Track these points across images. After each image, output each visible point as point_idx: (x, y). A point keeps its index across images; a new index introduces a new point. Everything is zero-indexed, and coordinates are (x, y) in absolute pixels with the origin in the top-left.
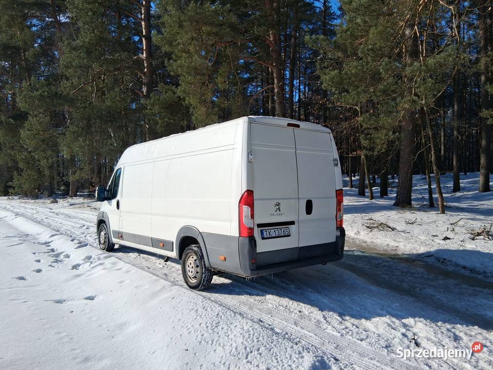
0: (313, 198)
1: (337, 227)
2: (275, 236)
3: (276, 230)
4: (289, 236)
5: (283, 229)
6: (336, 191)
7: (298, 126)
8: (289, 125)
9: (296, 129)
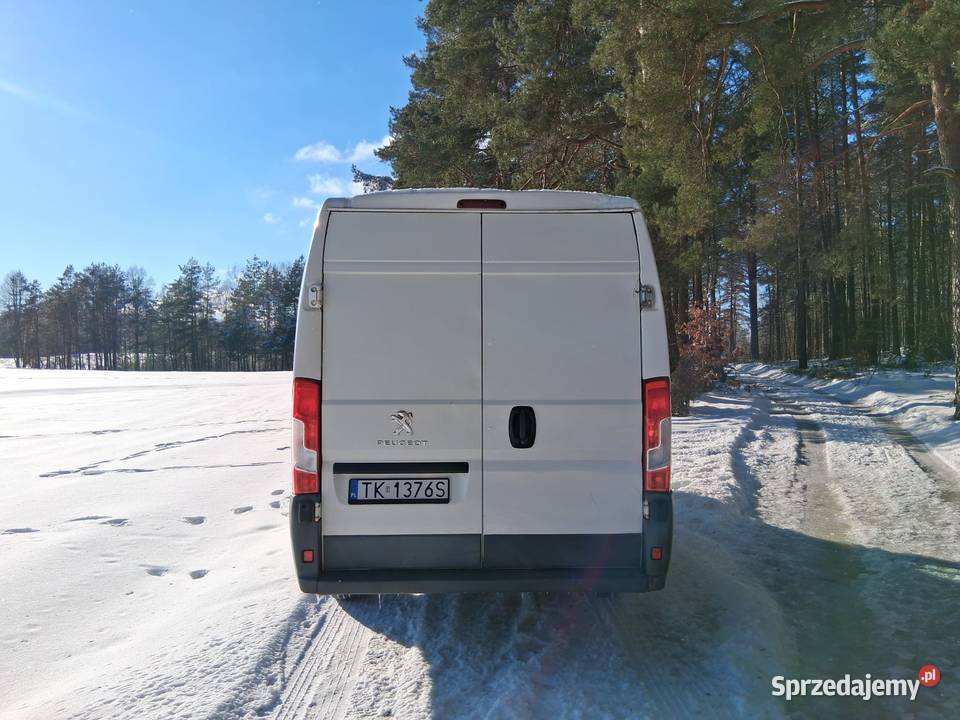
0: (539, 402)
1: (644, 491)
2: (394, 497)
3: (401, 483)
4: (447, 501)
5: (426, 484)
6: (644, 382)
7: (501, 204)
8: (462, 204)
9: (491, 215)
